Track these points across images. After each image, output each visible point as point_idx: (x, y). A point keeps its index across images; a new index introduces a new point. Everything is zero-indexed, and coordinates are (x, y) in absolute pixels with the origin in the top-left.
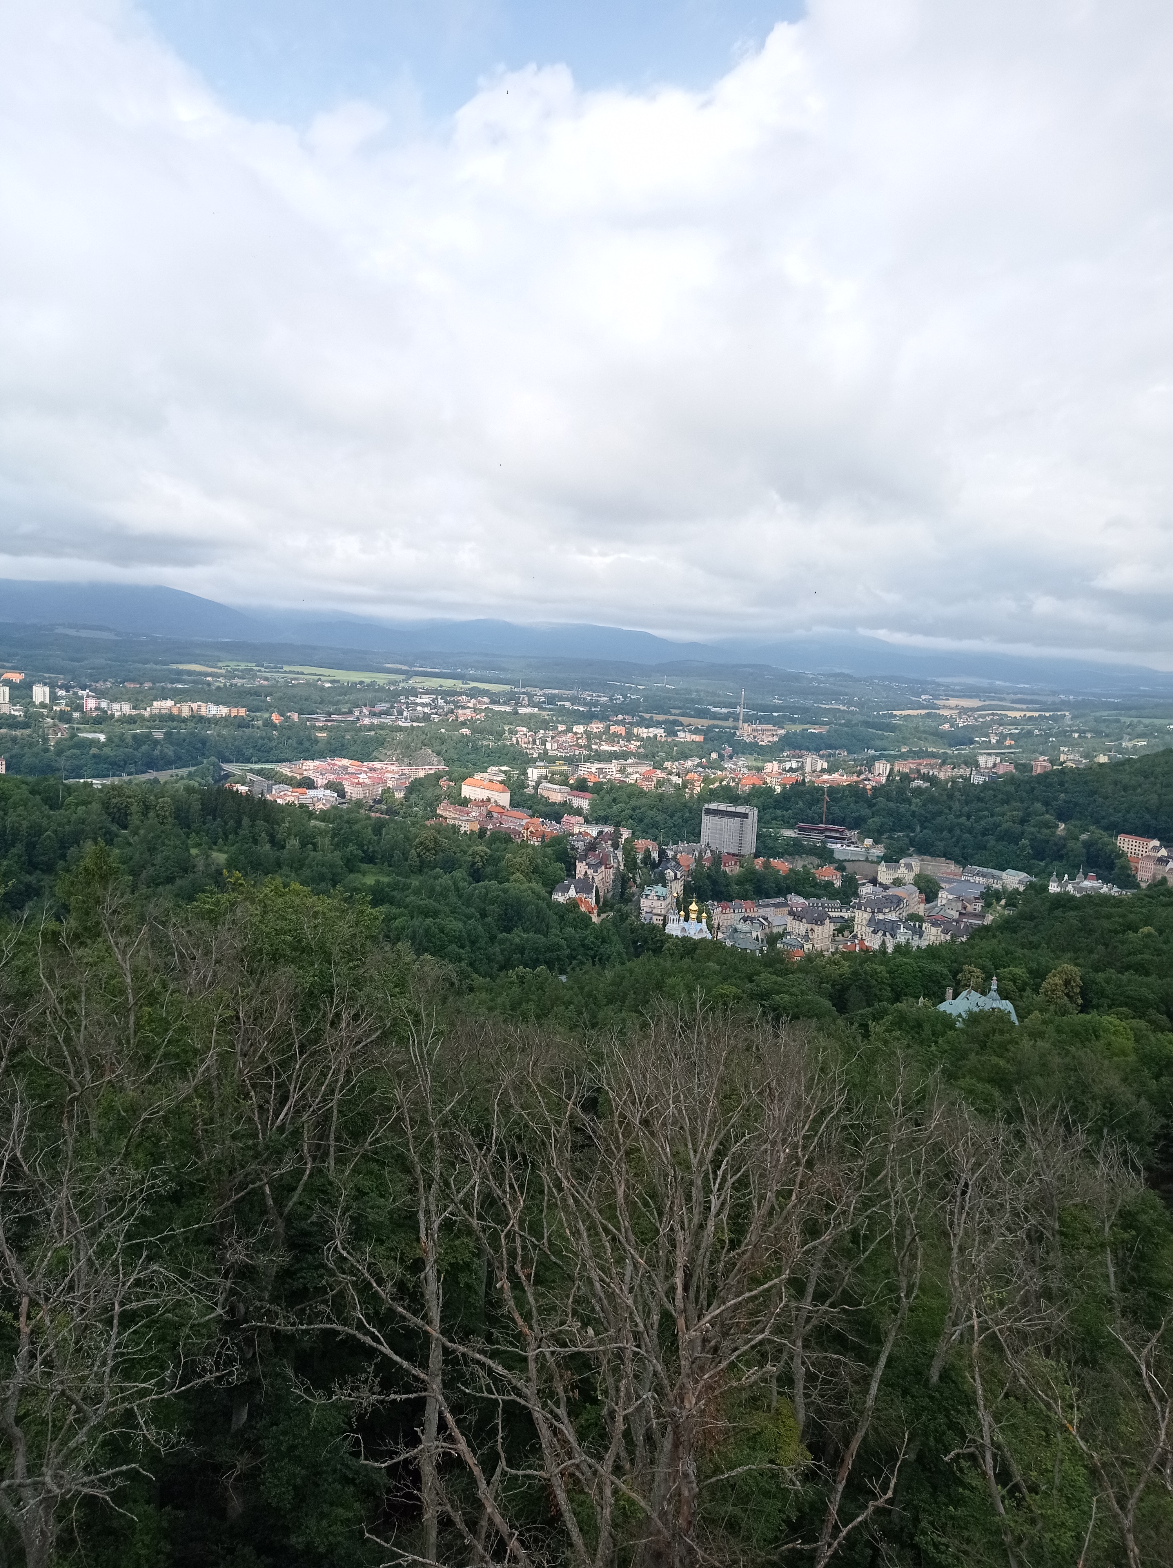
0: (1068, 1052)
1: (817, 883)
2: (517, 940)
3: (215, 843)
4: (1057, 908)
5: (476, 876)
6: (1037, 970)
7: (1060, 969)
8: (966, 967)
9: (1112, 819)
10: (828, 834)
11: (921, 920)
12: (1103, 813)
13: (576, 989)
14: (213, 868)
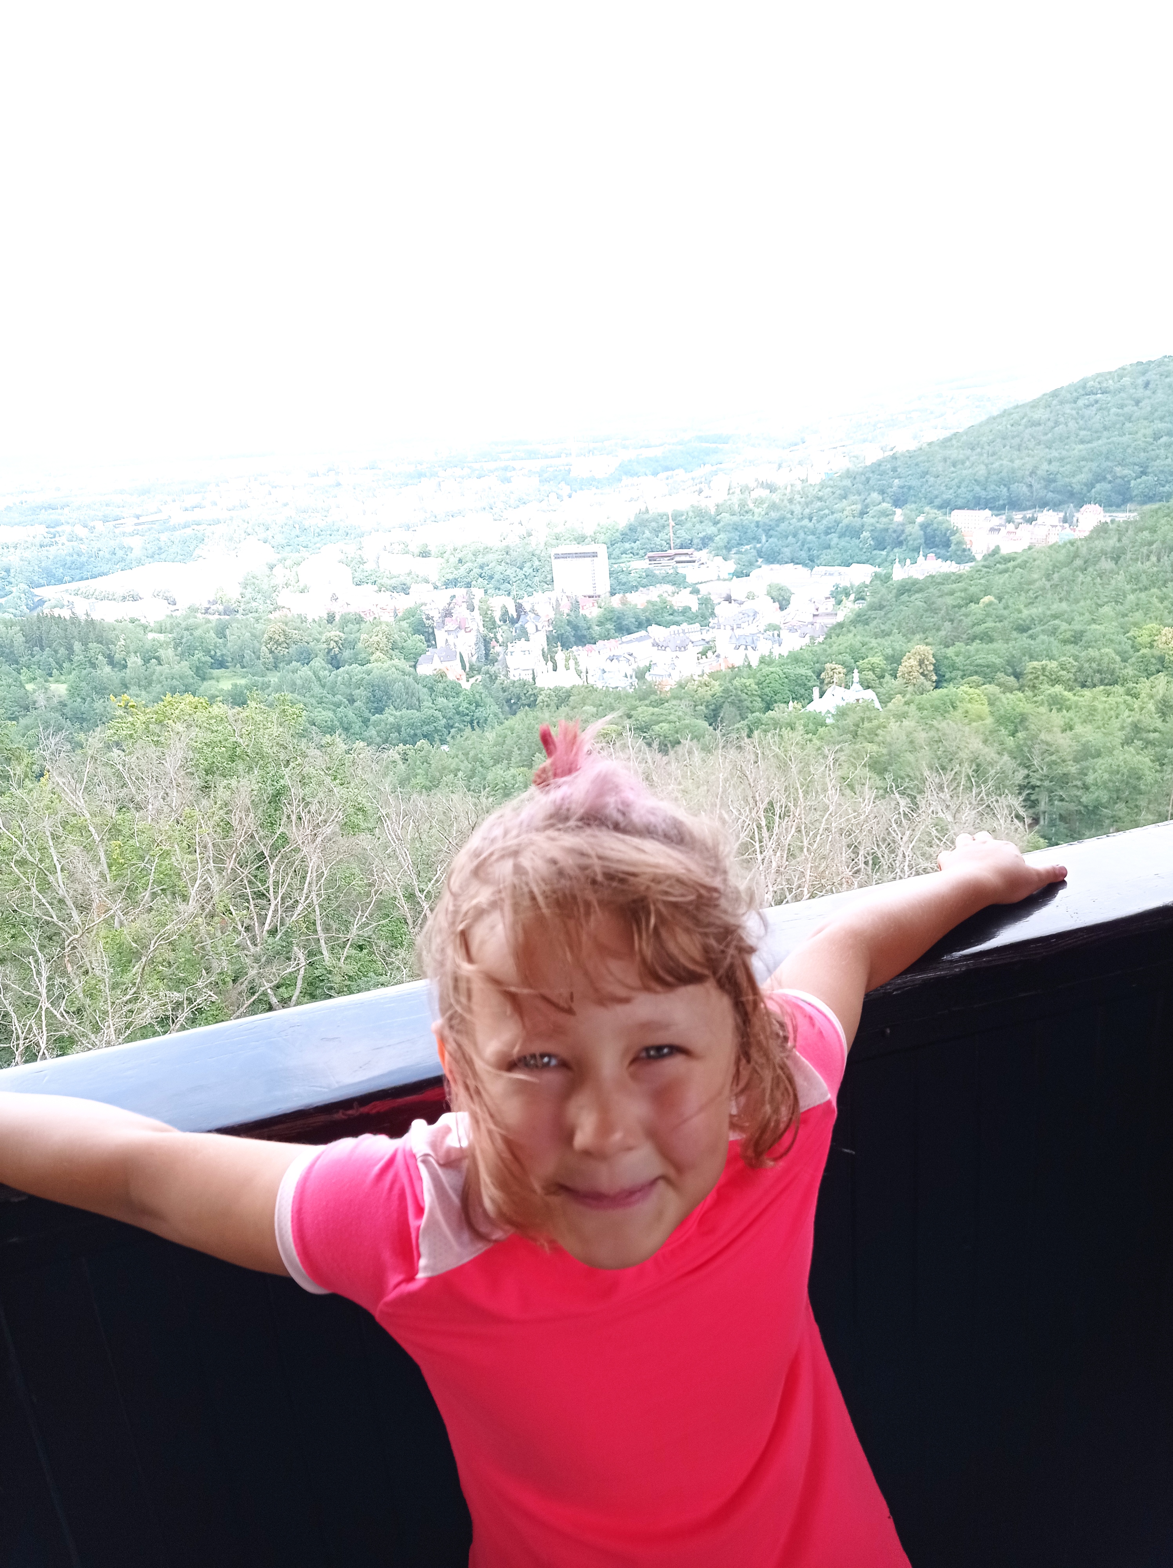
0: (932, 726)
1: (674, 611)
2: (391, 719)
3: (50, 675)
4: (903, 594)
5: (335, 663)
6: (893, 656)
7: (913, 651)
8: (828, 665)
9: (945, 497)
10: (678, 558)
11: (776, 628)
12: (936, 492)
13: (460, 756)
14: (55, 700)
